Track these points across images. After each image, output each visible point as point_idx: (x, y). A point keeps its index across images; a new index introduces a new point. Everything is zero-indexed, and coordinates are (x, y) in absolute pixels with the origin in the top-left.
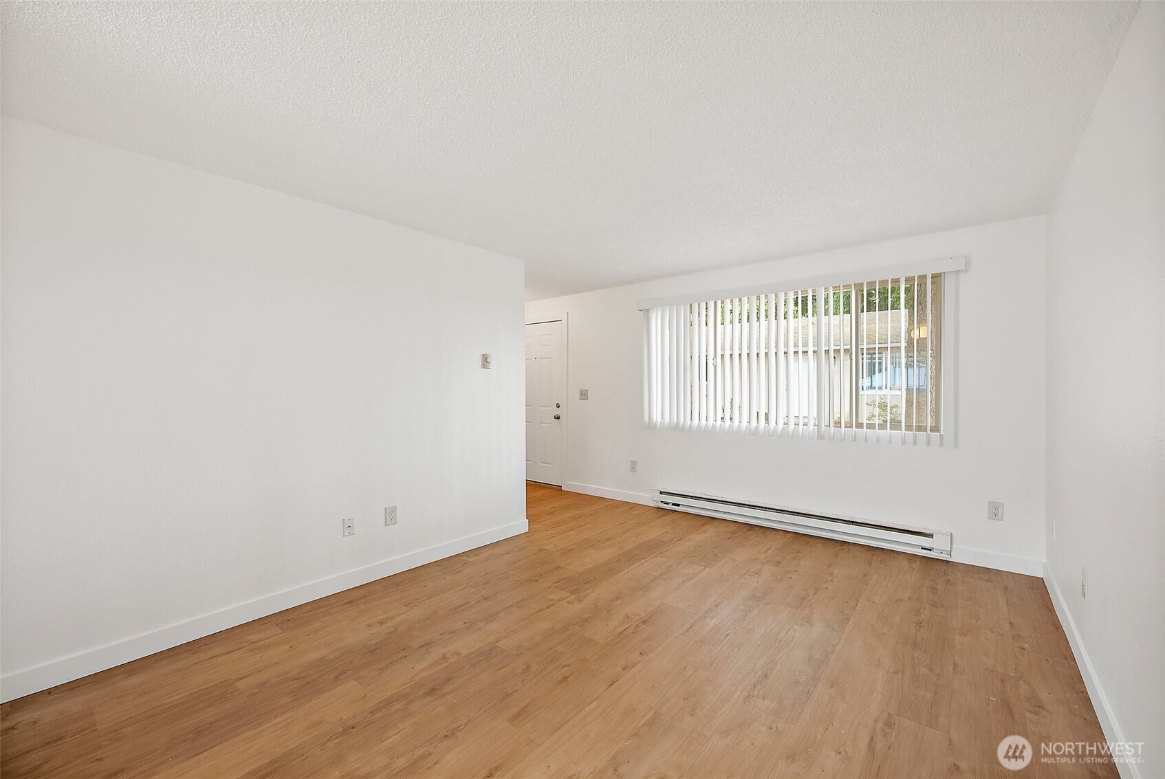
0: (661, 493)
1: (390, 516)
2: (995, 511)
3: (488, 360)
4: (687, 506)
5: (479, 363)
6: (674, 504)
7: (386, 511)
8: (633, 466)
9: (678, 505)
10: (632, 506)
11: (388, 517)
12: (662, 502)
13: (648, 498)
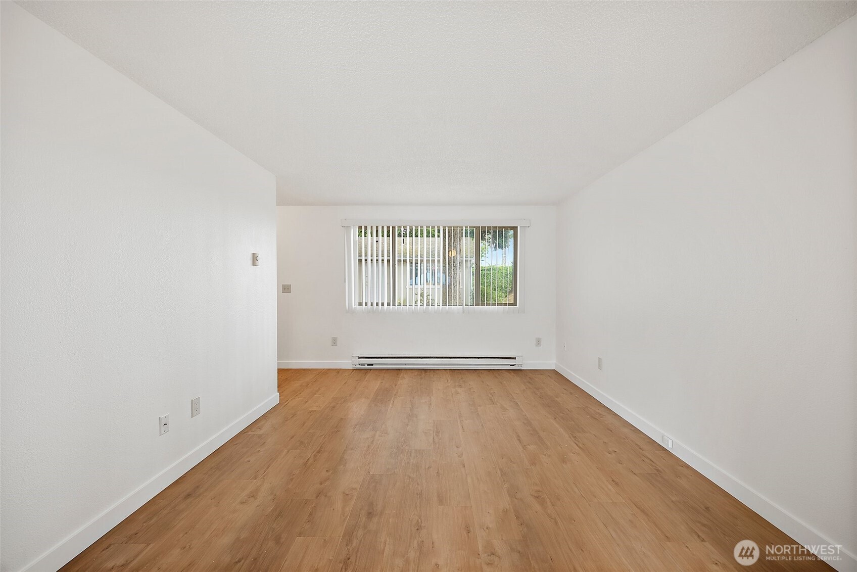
0: (359, 358)
1: (195, 407)
2: (538, 342)
3: (258, 259)
4: (378, 364)
5: (250, 262)
6: (368, 365)
7: (192, 403)
8: (334, 341)
9: (372, 365)
10: (338, 371)
11: (194, 409)
12: (359, 364)
13: (347, 363)
